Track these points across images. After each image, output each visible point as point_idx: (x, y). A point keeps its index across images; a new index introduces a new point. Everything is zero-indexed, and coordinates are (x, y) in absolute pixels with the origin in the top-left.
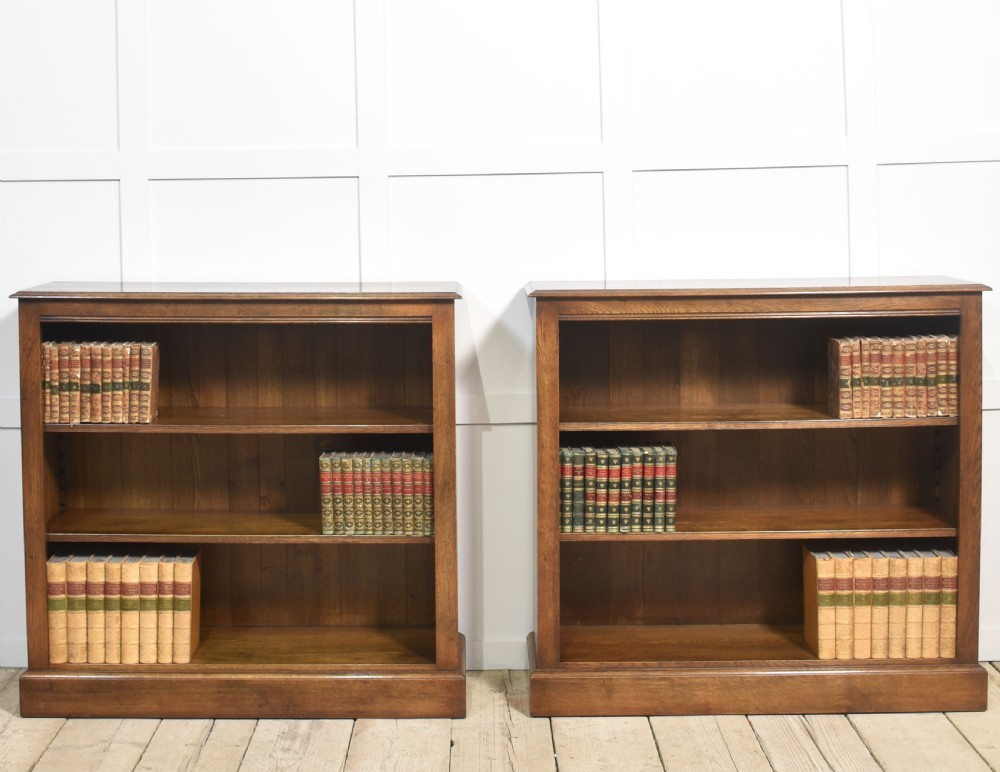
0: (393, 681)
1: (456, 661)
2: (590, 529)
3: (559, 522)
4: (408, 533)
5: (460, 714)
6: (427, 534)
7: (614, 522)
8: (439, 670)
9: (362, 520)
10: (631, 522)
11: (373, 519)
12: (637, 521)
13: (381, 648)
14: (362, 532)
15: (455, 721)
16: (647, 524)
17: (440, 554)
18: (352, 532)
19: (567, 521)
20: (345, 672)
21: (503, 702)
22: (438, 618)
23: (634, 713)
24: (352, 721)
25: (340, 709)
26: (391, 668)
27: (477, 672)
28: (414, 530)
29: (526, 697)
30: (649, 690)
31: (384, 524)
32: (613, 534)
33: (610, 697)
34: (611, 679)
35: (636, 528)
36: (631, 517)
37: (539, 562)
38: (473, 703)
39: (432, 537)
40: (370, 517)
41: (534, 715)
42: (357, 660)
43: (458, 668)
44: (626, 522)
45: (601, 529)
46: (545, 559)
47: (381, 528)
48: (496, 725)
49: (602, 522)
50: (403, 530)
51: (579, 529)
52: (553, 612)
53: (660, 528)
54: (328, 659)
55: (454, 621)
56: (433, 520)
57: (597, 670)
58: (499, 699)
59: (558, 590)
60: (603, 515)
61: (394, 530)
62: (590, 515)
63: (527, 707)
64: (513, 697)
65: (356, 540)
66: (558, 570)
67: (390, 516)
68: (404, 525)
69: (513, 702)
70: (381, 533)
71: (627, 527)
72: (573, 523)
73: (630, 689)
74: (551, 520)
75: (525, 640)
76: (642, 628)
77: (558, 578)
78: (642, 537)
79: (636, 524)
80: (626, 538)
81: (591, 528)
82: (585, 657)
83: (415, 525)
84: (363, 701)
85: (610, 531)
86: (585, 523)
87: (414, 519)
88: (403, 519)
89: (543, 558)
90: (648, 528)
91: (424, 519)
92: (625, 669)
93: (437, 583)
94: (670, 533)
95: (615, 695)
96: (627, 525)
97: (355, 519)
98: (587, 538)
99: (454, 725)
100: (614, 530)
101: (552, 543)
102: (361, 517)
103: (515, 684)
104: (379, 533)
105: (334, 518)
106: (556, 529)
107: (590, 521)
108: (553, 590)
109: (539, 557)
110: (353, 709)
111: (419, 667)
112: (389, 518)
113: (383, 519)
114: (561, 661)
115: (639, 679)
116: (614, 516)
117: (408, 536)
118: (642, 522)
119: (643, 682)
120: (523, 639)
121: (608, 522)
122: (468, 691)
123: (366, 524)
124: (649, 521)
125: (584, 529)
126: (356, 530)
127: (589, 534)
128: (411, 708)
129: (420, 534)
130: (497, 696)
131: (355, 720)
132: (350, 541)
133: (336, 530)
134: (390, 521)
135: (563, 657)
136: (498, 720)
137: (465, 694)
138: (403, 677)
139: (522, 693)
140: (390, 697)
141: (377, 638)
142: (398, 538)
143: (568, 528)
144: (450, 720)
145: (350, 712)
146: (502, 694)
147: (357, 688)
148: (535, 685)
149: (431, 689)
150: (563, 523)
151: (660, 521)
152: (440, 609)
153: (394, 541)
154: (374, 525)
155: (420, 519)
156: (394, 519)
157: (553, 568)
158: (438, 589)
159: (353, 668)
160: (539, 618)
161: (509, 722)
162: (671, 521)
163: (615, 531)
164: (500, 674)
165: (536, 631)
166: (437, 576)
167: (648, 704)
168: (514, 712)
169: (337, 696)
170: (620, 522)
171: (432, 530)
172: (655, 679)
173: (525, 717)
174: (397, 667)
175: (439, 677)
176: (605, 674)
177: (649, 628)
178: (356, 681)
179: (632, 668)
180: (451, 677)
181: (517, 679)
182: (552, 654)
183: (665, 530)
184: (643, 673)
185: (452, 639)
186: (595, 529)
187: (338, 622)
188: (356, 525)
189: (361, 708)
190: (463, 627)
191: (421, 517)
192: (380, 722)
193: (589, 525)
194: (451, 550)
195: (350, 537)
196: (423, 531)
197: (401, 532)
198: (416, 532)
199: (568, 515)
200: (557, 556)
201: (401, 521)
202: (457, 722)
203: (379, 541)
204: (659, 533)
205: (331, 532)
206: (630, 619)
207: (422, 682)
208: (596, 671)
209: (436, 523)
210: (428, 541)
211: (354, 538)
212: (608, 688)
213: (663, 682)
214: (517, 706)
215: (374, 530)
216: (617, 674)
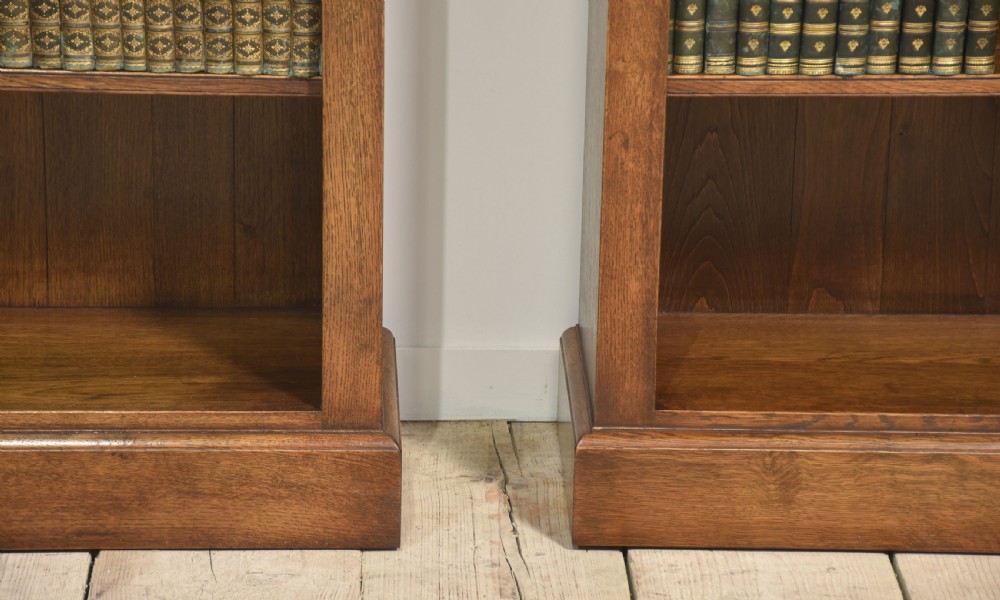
0: (203, 454)
1: (378, 403)
2: (752, 64)
3: (667, 46)
4: (247, 70)
5: (382, 534)
6: (301, 72)
7: (820, 47)
8: (329, 427)
9: (115, 32)
10: (868, 46)
11: (147, 28)
12: (883, 44)
13: (164, 367)
14: (115, 64)
15: (367, 554)
16: (913, 53)
17: (336, 126)
18: (87, 63)
19: (690, 44)
20: (67, 430)
21: (497, 506)
22: (329, 293)
23: (854, 543)
24: (86, 557)
25: (48, 524)
26: (194, 421)
27: (428, 425)
28: (265, 61)
29: (557, 495)
30: (894, 485)
31: (179, 44)
32: (814, 78)
33: (788, 502)
34: (792, 455)
35: (882, 63)
36: (870, 32)
37: (607, 151)
38: (418, 510)
39: (314, 81)
40: (139, 23)
41: (581, 544)
42: (101, 399)
43: (379, 421)
44: (853, 46)
45: (783, 67)
46: (626, 144)
47: (168, 55)
48: (481, 569)
49: (785, 46)
50: (234, 61)
51: (720, 64)
52: (640, 281)
53: (948, 64)
54: (17, 396)
55: (373, 302)
56: (317, 37)
57: (755, 432)
58: (485, 500)
59: (656, 226)
60: (788, 29)
61: (208, 61)
62: (753, 28)
63: (562, 521)
64: (522, 493)
65: (100, 86)
66: (659, 173)
67: (196, 23)
68: (234, 46)
69: (521, 508)
70: (168, 67)
71: (854, 61)
72: (704, 50)
73: (846, 482)
74: (645, 41)
75: (556, 346)
76: (875, 321)
77: (658, 193)
78: (897, 88)
79: (880, 53)
80: (851, 89)
81: (755, 61)
82: (722, 396)
83: (268, 47)
84: (118, 506)
85: (808, 71)
86: (738, 48)
87: (265, 32)
88: (233, 31)
89: (618, 139)
90: (914, 64)
91: (293, 34)
92: (832, 430)
93: (327, 202)
94: (979, 77)
95: (803, 496)
96: (855, 55)
97: (94, 28)
98: (741, 89)
99: (367, 568)
100: (818, 67)
101: (644, 100)
102: (113, 21)
103: (527, 459)
104: (164, 67)
105: (32, 24)
106: (657, 65)
107: (753, 45)
108: (645, 225)
109: (609, 138)
110: (90, 524)
111: (274, 418)
112: (194, 27)
113: (176, 30)
114: (659, 407)
115: (870, 457)
116: (821, 30)
117: (248, 77)
118: (900, 45)
119: (881, 464)
120: (549, 344)
121: (802, 47)
122: (405, 477)
123: (126, 42)
124: (918, 44)
125: (736, 66)
126: (96, 58)
127: (750, 78)
128: (253, 522)
129: (282, 72)
130: (480, 489)
131: (94, 554)
132: (82, 86)
133: (37, 57)
134: (197, 35)
135: (665, 397)
136: (484, 554)
137: (398, 486)
138: (232, 442)
139: (547, 483)
140: (196, 494)
141: (152, 340)
142: (218, 80)
143: (690, 63)
144: (356, 553)
145: (80, 533)
146: (494, 486)
147: (100, 470)
148: (589, 468)
149: (309, 474)
150: (676, 48)
151: (951, 45)
152: (333, 270)
153: (208, 90)
154: (150, 44)
155: (280, 30)
156: (206, 31)
157: (646, 168)
158: (330, 218)
159: (91, 420)
160: (602, 297)
161: (515, 561)
162: (982, 43)
163: (820, 71)
164: (485, 432)
165: (591, 326)
166: (328, 185)
167: (891, 522)
168: (527, 532)
169: (44, 491)
170: (836, 47)
171: (315, 64)
172: (913, 459)
173: (559, 548)
174: (213, 417)
175: (330, 444)
176: (776, 441)
177: (895, 321)
178: (97, 454)
179: (853, 430)
180: (361, 443)
181: (534, 446)
182: (634, 387)
183: (963, 67)
184: (884, 443)
185: (365, 347)
186: (766, 66)
187: (39, 294)
188: (98, 42)
189: (111, 522)
190: (392, 317)
191: (283, 28)
192: (165, 561)
193: (751, 54)
194: (368, 118)
195: (79, 75)
196: (289, 64)
197: (225, 68)
198: (269, 69)
199: (692, 26)
200: (659, 136)
201: (227, 38)
202: (375, 559)
203: (164, 89)
204: (944, 77)
205: (26, 61)
206: (845, 297)
207: (281, 457)
208: (752, 434)
209: (327, 44)
210: (303, 91)
211: (91, 78)
212: (786, 478)
213: (937, 467)
214: (536, 516)
215: (149, 60)
216: (808, 442)
